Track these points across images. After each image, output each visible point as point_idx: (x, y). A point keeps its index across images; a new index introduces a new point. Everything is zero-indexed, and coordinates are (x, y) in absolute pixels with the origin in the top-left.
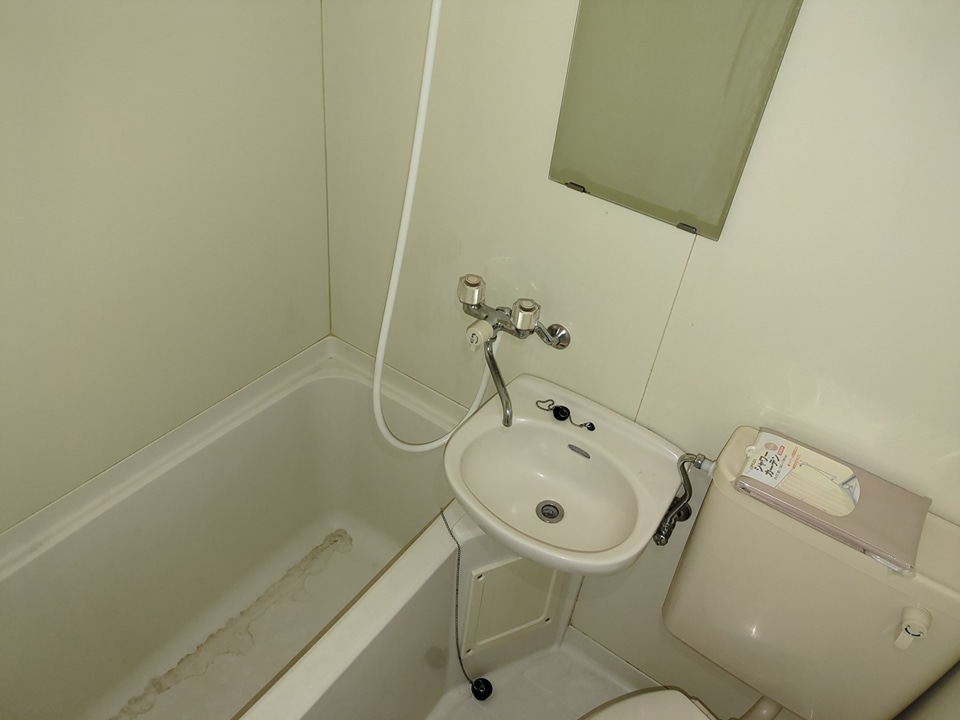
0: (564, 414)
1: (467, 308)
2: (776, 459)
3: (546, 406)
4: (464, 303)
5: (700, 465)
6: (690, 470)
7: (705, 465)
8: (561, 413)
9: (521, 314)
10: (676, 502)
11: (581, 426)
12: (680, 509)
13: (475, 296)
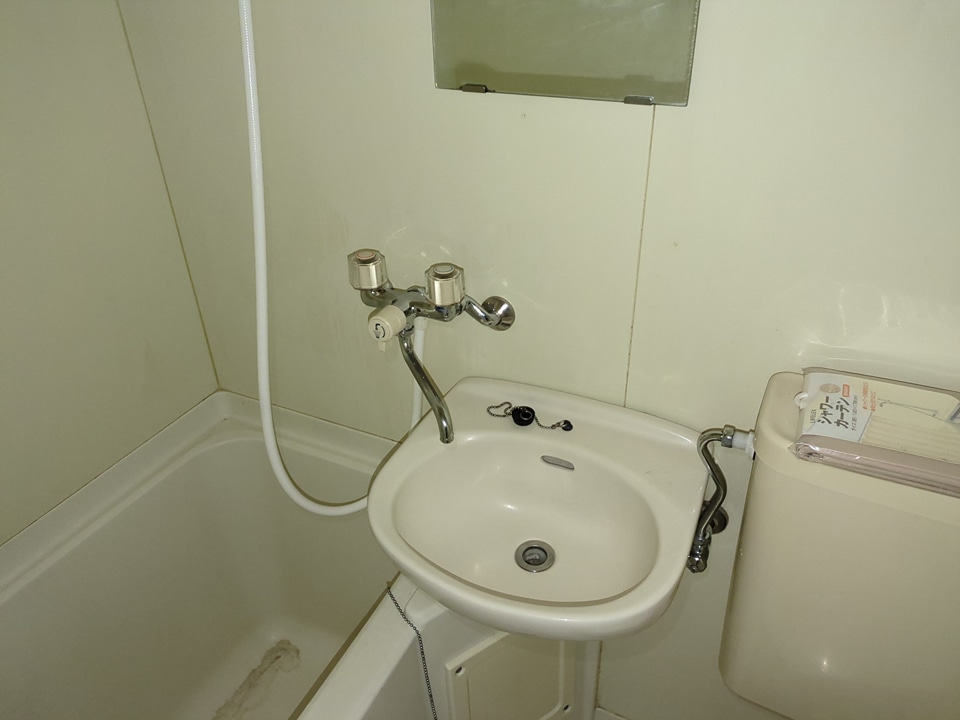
0: (527, 415)
1: (367, 295)
2: (843, 403)
3: (501, 411)
4: (362, 290)
5: (731, 440)
6: (718, 451)
7: (738, 440)
8: (523, 417)
9: (437, 284)
10: (706, 507)
11: (553, 427)
12: (712, 517)
13: (372, 277)
